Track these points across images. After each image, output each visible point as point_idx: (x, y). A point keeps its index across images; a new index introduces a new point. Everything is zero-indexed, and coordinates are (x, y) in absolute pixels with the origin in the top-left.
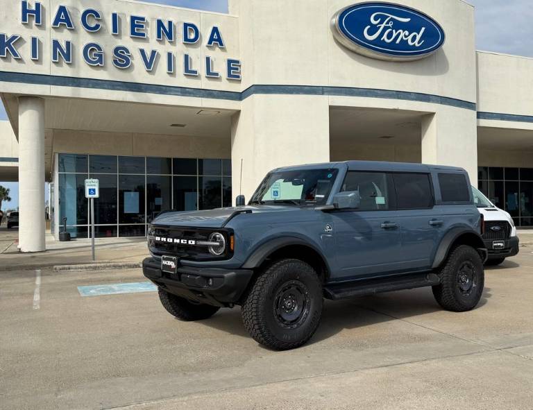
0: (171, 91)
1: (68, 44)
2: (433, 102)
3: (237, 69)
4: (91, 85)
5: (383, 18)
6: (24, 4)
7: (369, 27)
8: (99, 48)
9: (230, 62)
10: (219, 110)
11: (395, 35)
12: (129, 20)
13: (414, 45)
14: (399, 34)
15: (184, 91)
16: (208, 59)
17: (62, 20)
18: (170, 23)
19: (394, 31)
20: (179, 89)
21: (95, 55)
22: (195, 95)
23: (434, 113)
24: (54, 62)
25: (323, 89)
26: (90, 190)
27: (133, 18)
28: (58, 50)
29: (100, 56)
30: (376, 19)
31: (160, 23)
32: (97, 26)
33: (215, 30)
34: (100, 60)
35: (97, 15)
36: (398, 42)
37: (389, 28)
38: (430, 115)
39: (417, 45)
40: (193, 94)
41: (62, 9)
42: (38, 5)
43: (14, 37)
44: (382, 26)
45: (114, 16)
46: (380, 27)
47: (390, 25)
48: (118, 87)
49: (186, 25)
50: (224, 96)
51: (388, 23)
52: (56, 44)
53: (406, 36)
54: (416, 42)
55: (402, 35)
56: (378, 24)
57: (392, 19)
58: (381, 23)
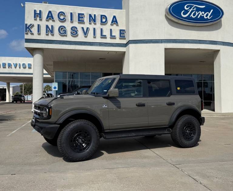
0: (95, 44)
1: (52, 26)
2: (219, 44)
3: (124, 33)
4: (61, 43)
5: (191, 7)
6: (35, 11)
7: (184, 11)
8: (65, 28)
9: (121, 30)
10: (116, 52)
11: (197, 14)
12: (77, 15)
13: (207, 18)
14: (200, 13)
15: (101, 44)
16: (111, 30)
17: (50, 17)
18: (95, 15)
19: (197, 12)
20: (98, 44)
21: (63, 30)
22: (105, 46)
23: (220, 50)
24: (46, 34)
25: (162, 41)
26: (54, 87)
27: (79, 14)
28: (48, 29)
29: (65, 31)
30: (187, 7)
31: (90, 16)
32: (64, 18)
33: (114, 17)
34: (65, 33)
35: (64, 14)
36: (199, 17)
37: (194, 11)
38: (218, 51)
39: (209, 18)
40: (105, 45)
41: (50, 12)
42: (40, 11)
43: (31, 25)
44: (191, 10)
45: (71, 14)
46: (189, 11)
47: (194, 10)
48: (73, 44)
49: (102, 16)
50: (118, 46)
51: (193, 9)
52: (47, 27)
53: (203, 14)
54: (208, 17)
55: (201, 14)
56: (189, 9)
57: (195, 7)
58: (190, 9)
